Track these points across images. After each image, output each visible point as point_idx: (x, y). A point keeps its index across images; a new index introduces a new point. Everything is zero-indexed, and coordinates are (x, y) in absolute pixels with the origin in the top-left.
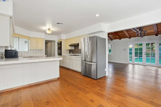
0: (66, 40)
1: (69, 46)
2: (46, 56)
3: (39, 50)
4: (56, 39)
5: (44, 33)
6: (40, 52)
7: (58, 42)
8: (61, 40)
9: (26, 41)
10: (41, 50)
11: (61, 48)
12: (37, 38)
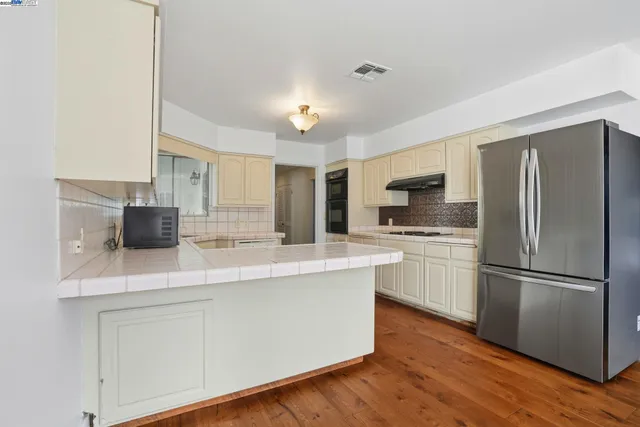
0: (364, 161)
1: (388, 188)
2: (283, 235)
3: (249, 210)
4: (320, 160)
5: (274, 134)
6: (254, 216)
7: (327, 175)
8: (345, 160)
9: (194, 173)
10: (259, 210)
11: (346, 198)
12: (246, 156)
